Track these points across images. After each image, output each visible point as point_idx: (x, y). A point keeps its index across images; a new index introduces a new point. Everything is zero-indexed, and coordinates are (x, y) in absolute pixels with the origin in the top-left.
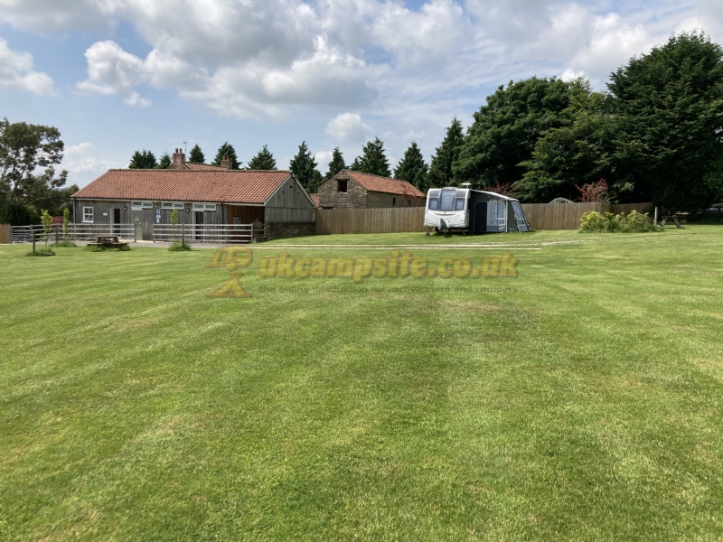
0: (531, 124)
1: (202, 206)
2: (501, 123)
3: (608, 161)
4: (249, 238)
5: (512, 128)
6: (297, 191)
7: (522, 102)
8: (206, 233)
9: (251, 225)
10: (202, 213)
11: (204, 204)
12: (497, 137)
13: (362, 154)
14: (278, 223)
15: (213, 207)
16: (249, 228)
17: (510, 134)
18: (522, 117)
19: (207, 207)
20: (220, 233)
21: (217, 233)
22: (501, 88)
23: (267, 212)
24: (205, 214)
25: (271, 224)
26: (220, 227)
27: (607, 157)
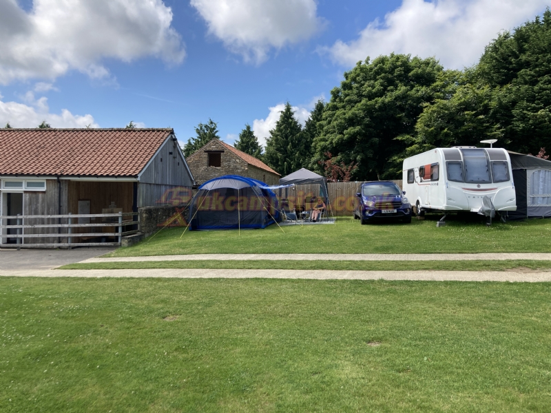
0: (404, 97)
1: (20, 184)
2: (371, 96)
3: (502, 132)
4: (115, 239)
5: (387, 100)
6: (178, 160)
7: (390, 76)
8: (27, 231)
9: (119, 214)
10: (19, 195)
11: (24, 180)
12: (369, 111)
13: (196, 136)
14: (157, 210)
15: (41, 185)
16: (115, 220)
17: (384, 107)
18: (392, 91)
19: (29, 184)
20: (53, 231)
21: (48, 231)
22: (360, 63)
23: (141, 190)
24: (26, 198)
25: (149, 211)
26: (53, 221)
27: (499, 128)
